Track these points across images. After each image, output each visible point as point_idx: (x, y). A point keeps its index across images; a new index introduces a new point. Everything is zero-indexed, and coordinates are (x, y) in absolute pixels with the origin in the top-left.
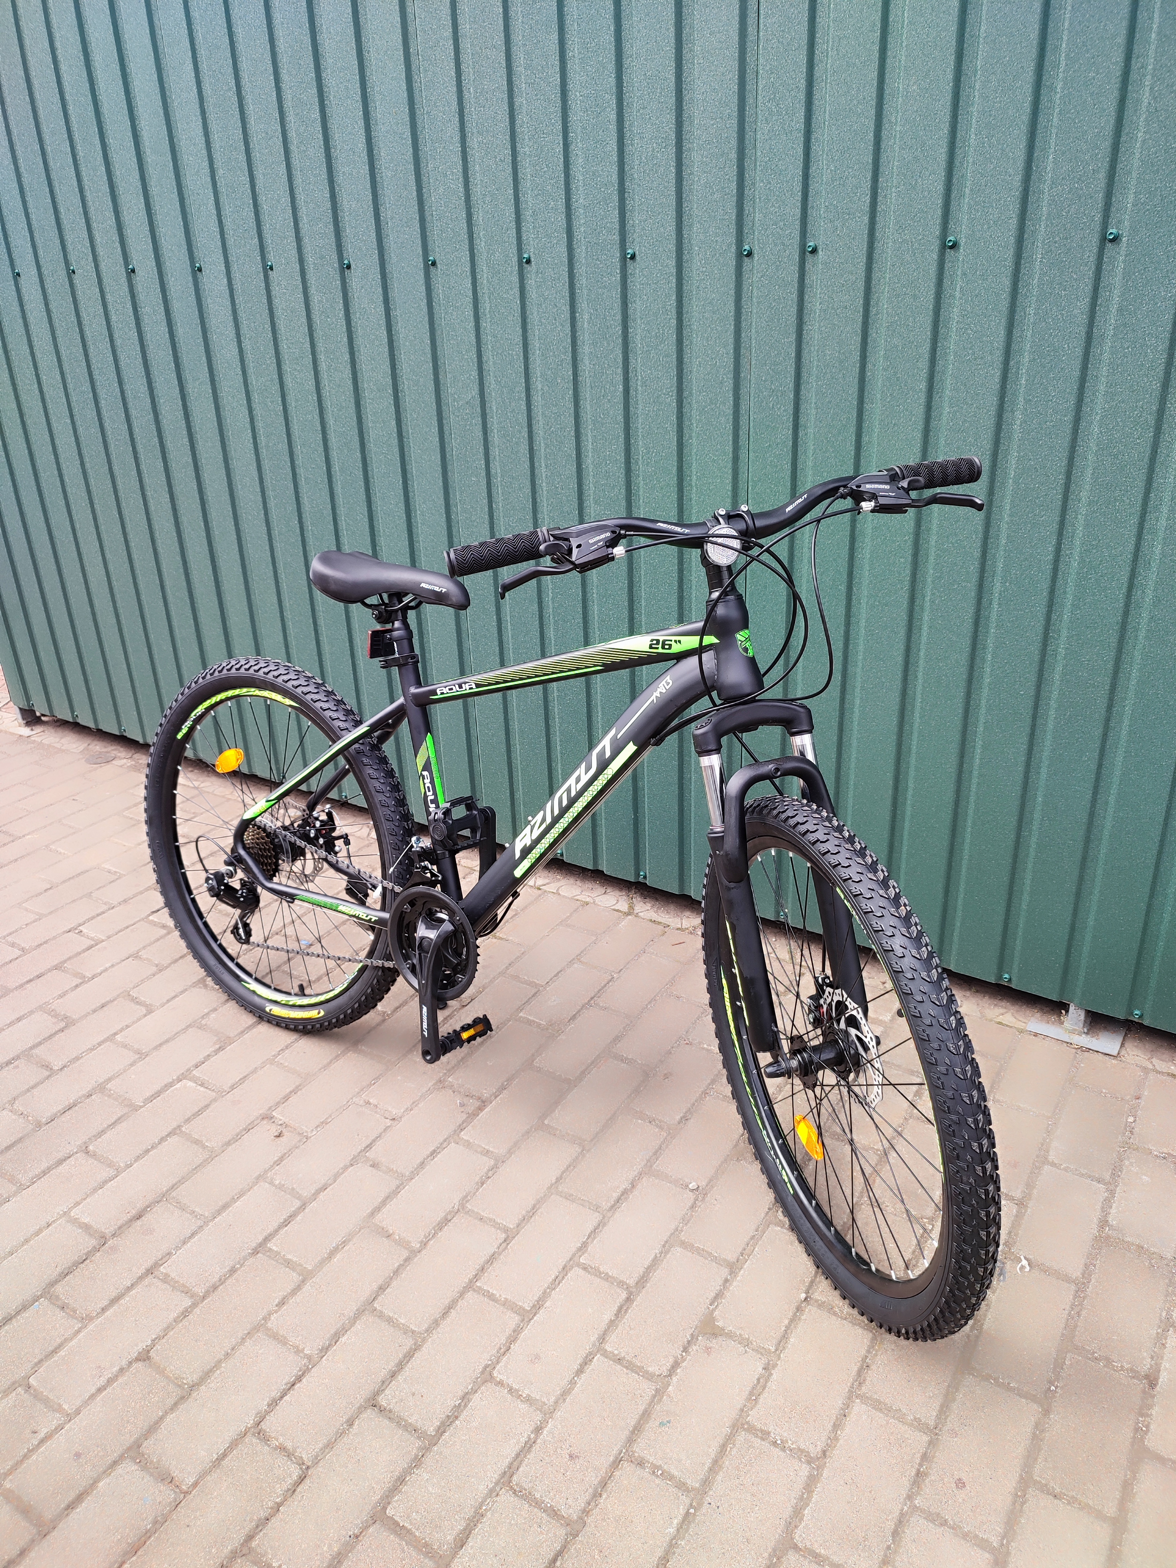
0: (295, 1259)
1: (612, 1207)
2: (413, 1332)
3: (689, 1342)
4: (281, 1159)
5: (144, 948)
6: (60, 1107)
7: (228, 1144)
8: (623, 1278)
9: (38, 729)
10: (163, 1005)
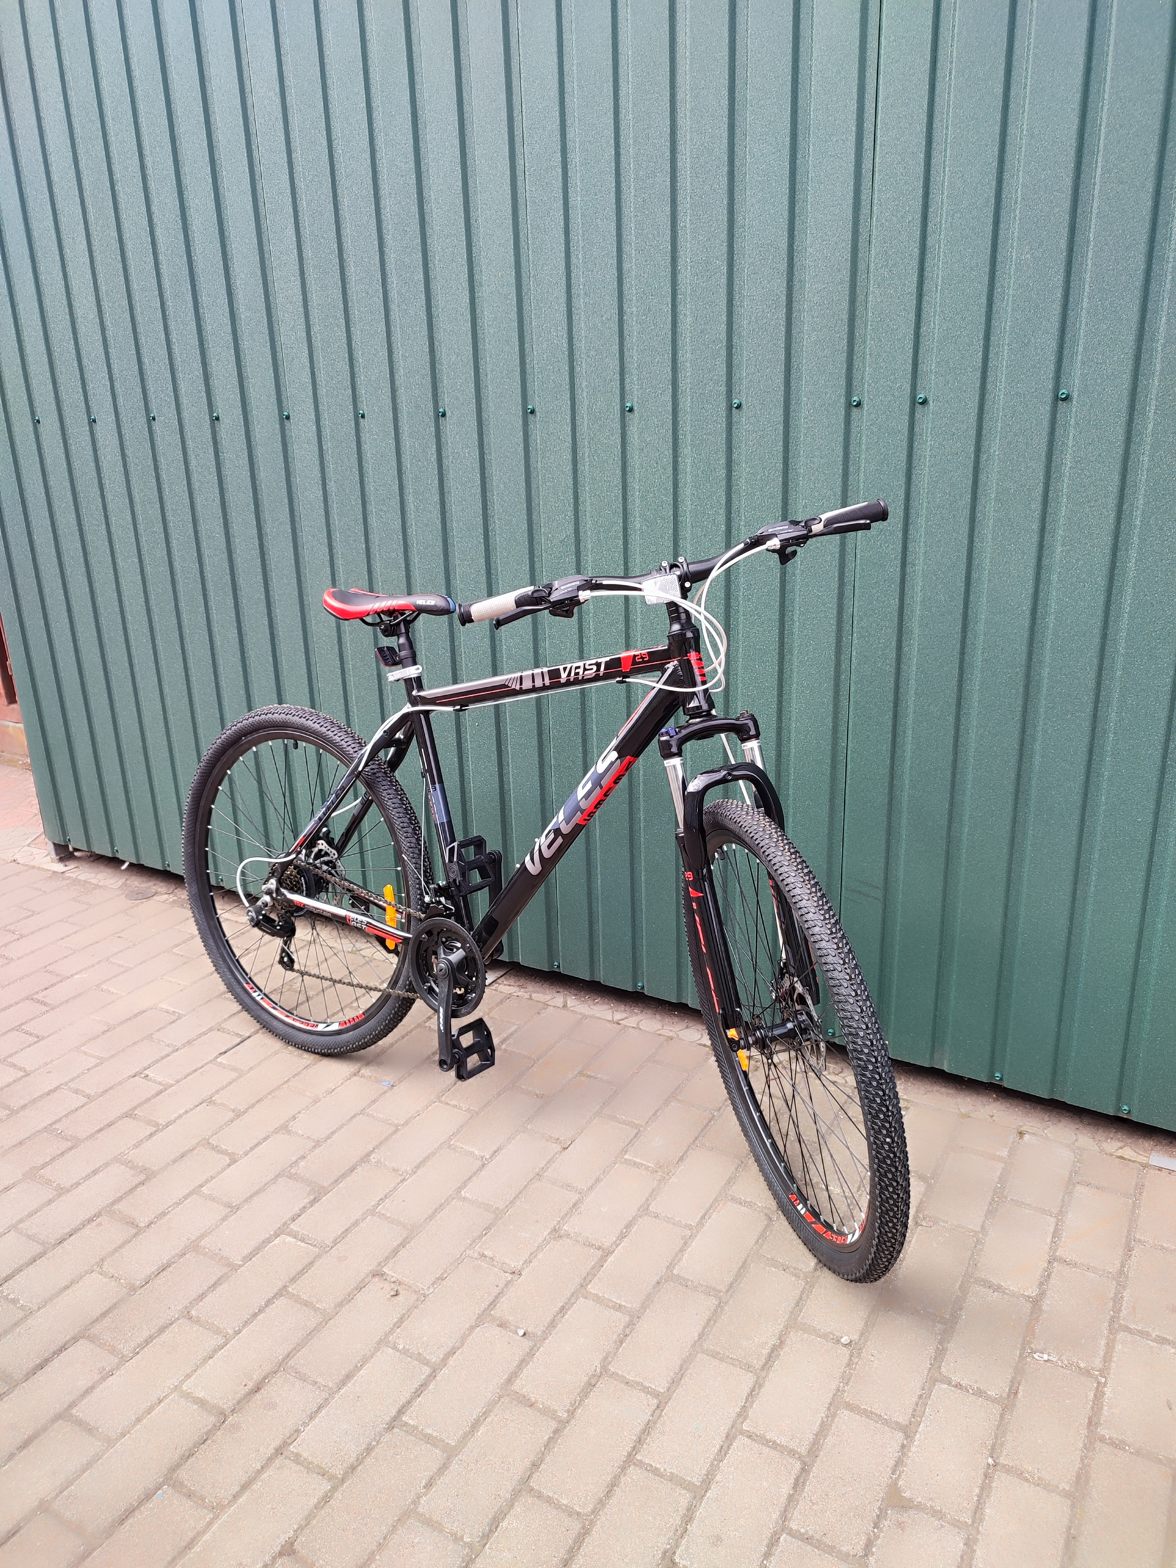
0: (435, 1434)
1: (765, 1365)
2: (578, 1514)
3: (878, 1516)
4: (401, 1320)
5: (217, 1092)
6: (154, 1268)
7: (341, 1305)
8: (792, 1445)
9: (72, 865)
10: (246, 1154)
